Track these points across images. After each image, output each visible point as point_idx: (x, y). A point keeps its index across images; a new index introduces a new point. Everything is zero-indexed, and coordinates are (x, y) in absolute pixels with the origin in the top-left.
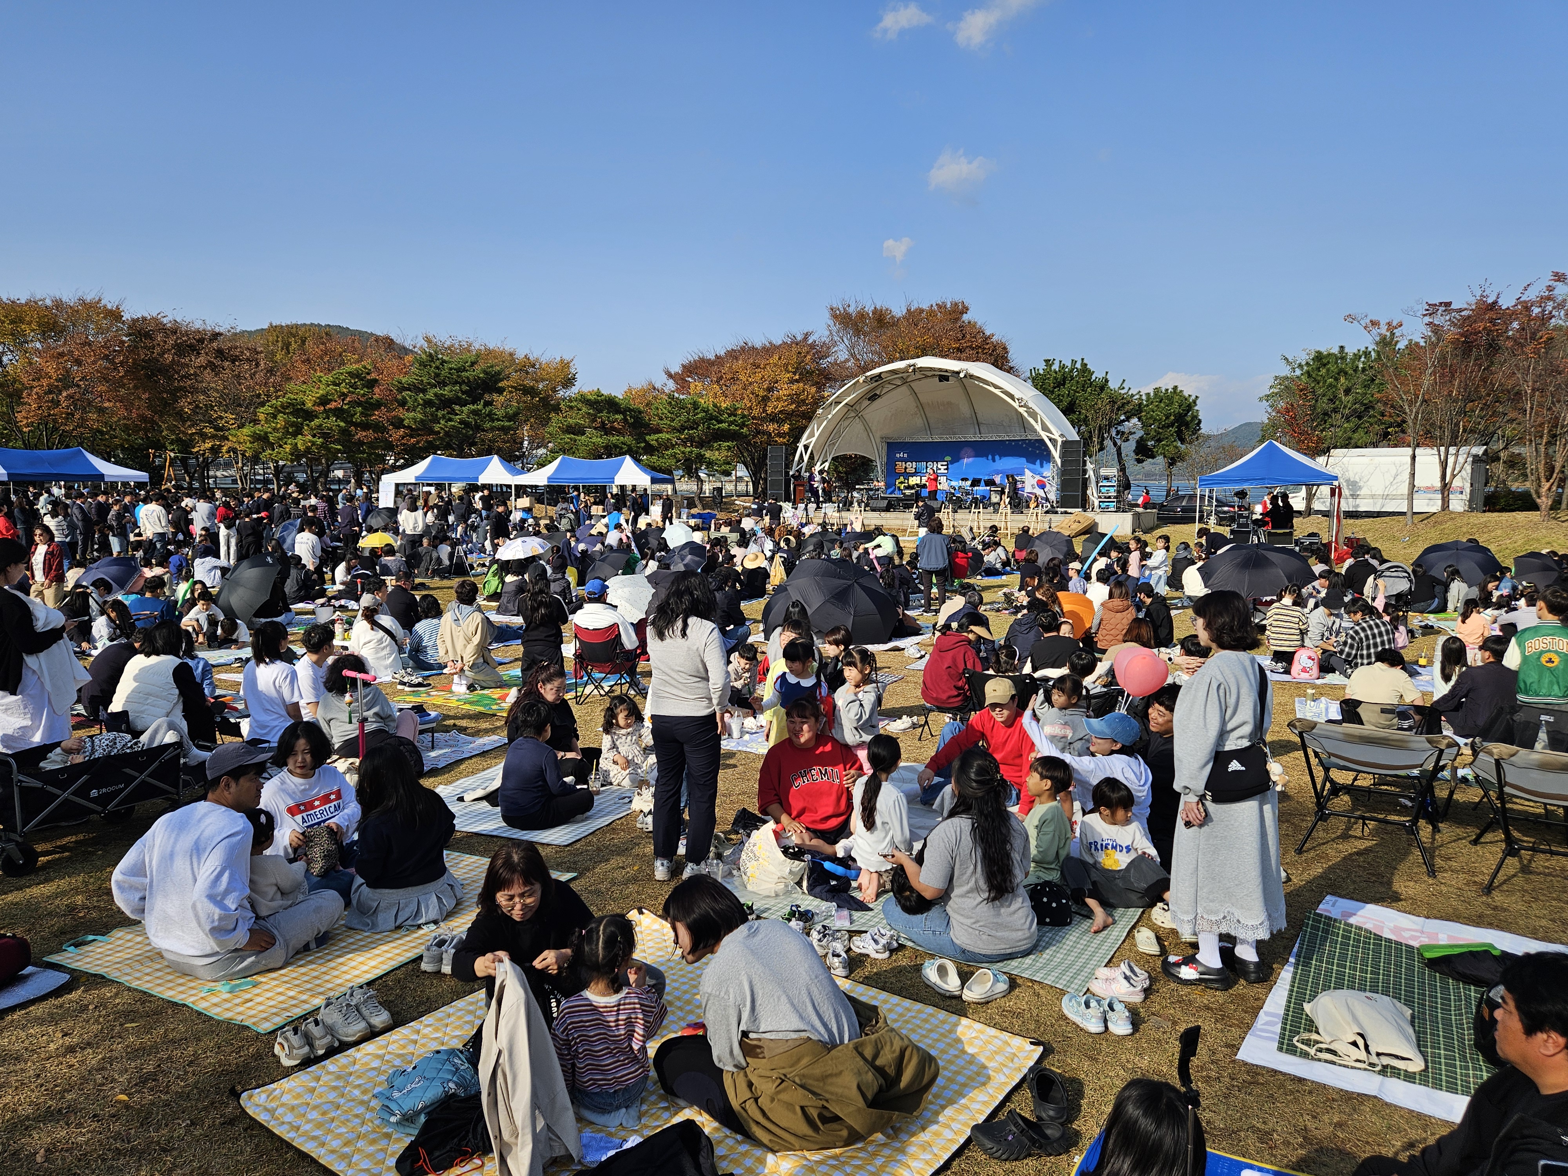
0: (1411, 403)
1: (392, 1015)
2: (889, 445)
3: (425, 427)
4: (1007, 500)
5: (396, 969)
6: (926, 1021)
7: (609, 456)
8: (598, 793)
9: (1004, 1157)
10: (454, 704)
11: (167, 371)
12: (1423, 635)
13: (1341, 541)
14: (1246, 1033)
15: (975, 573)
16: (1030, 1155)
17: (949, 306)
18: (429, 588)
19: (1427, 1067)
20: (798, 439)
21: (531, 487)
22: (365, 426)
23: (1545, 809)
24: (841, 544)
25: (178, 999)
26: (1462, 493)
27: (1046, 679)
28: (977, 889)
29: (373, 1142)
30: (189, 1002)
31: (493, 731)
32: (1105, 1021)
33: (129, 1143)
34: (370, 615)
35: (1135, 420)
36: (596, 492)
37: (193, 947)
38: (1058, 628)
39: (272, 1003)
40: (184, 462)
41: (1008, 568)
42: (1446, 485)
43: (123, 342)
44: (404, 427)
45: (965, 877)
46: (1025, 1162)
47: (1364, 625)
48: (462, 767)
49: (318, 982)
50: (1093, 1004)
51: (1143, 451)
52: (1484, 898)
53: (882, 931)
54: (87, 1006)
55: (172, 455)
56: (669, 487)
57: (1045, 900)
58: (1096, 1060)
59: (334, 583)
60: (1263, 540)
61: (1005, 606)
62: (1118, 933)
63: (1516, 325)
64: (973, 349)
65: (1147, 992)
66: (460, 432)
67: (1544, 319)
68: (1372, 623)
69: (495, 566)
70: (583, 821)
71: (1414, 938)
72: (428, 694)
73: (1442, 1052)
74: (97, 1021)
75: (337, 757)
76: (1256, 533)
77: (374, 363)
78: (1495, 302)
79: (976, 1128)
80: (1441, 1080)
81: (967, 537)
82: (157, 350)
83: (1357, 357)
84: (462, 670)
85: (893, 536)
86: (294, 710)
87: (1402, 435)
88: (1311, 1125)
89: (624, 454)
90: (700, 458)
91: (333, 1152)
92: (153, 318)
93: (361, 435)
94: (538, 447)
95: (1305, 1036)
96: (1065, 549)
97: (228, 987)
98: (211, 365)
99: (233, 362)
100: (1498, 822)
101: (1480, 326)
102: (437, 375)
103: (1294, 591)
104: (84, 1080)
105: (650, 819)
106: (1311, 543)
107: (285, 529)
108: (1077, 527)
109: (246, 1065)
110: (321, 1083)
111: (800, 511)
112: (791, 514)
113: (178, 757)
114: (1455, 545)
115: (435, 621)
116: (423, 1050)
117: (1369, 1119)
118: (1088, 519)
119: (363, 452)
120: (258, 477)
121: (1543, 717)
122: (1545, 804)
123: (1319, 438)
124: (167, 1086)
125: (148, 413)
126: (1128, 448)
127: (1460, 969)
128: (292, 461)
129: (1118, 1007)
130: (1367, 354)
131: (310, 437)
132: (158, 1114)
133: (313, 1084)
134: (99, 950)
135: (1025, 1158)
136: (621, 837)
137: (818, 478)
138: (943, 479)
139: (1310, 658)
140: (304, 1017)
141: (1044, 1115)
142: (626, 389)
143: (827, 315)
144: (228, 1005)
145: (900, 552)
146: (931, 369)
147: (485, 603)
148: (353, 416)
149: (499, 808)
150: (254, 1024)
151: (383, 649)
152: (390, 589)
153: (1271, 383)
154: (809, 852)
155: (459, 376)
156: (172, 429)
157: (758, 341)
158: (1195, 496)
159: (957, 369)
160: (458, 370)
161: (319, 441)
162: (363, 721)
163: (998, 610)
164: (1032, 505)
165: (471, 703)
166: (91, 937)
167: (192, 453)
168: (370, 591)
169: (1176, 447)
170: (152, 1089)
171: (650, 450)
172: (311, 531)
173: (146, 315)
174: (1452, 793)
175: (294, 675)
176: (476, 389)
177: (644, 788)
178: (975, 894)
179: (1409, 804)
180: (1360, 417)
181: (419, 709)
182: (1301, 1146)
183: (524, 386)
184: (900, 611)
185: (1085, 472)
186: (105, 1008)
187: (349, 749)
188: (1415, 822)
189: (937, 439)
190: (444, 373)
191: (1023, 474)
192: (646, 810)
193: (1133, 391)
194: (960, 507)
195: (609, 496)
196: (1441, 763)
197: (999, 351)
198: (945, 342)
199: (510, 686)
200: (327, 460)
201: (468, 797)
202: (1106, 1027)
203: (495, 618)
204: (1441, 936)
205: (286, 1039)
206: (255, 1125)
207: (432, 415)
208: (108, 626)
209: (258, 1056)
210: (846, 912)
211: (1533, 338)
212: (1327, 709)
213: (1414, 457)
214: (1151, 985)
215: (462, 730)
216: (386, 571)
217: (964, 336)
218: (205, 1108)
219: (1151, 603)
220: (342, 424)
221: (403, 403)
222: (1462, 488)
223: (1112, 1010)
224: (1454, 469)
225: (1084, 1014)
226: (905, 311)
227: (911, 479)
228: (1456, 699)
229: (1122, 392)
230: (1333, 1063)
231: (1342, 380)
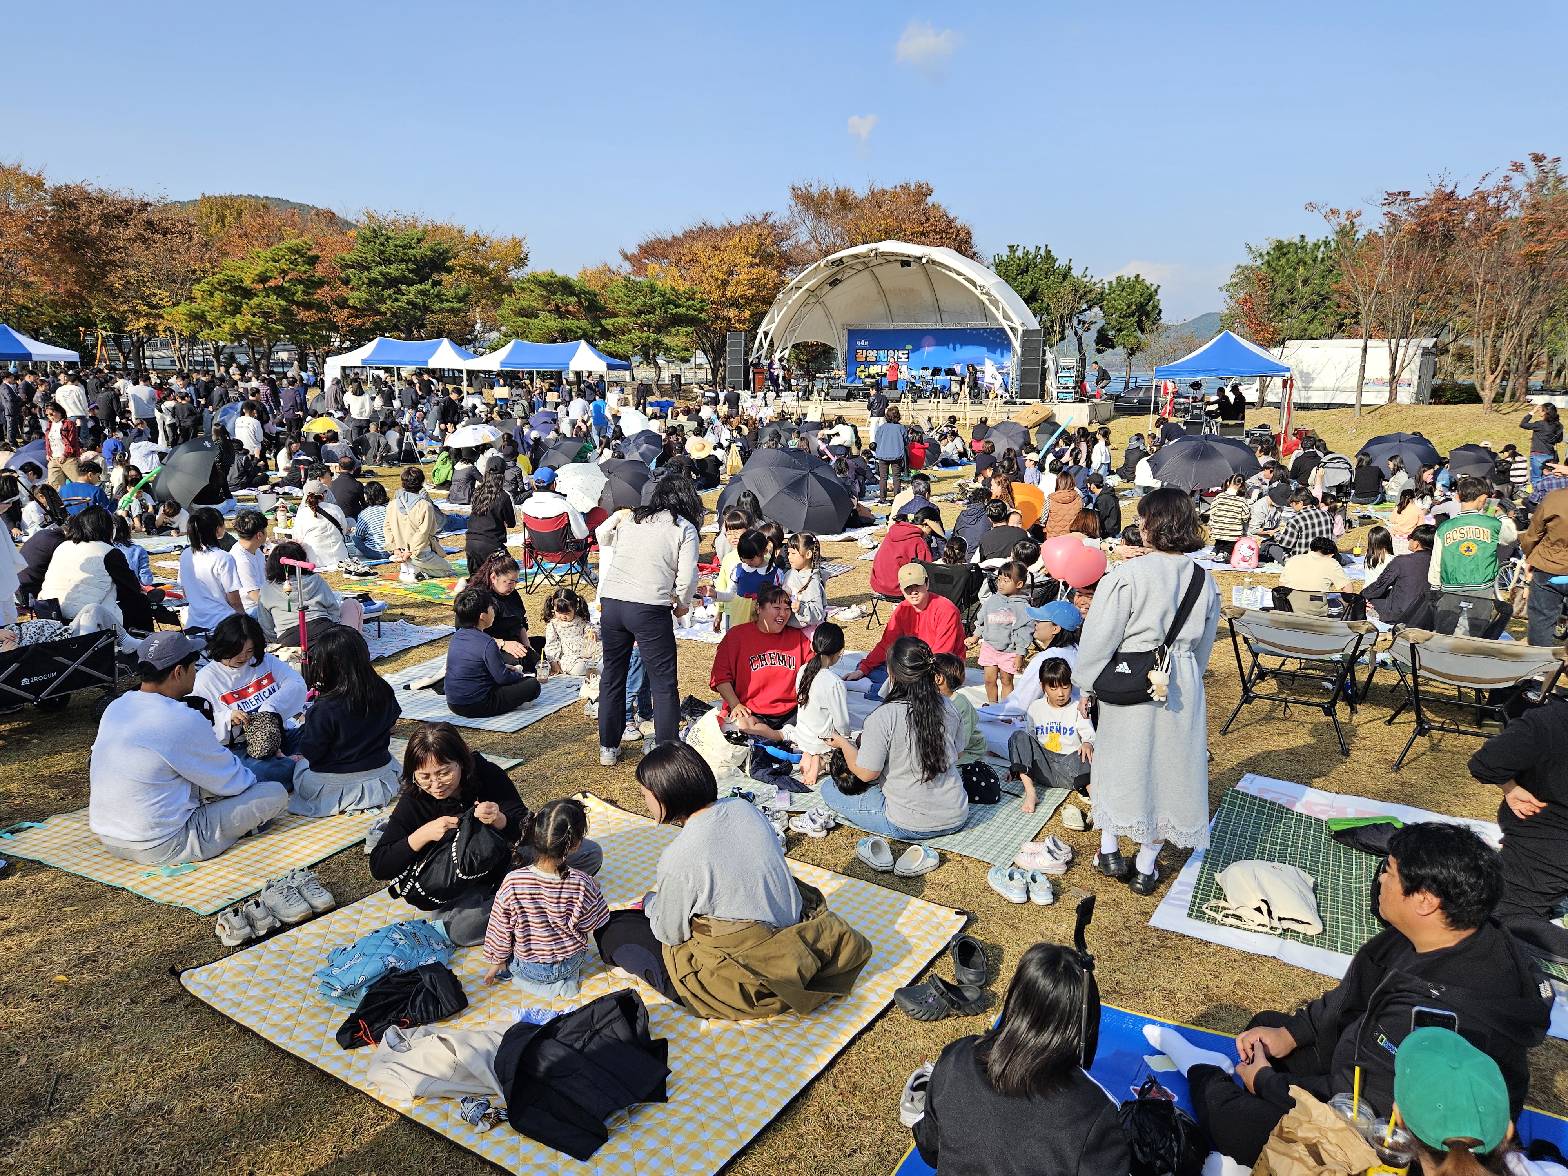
0: (1366, 294)
1: (335, 897)
2: (850, 332)
3: (370, 308)
4: (967, 390)
5: (339, 852)
6: (858, 894)
7: (565, 340)
8: (546, 681)
9: (924, 1018)
10: (402, 593)
11: (95, 243)
12: (1361, 525)
13: (1291, 432)
14: (1159, 901)
15: (932, 462)
16: (949, 1016)
17: (913, 187)
18: (377, 476)
19: (1324, 930)
20: (758, 324)
21: (484, 372)
22: (308, 306)
23: (1459, 691)
24: (799, 433)
25: (117, 883)
26: (1410, 385)
27: (992, 569)
28: (912, 771)
29: (314, 1016)
30: (128, 886)
31: (442, 620)
32: (1028, 891)
33: (68, 1020)
34: (314, 501)
35: (1096, 309)
36: (551, 378)
37: (134, 833)
38: (1007, 518)
39: (213, 886)
40: (117, 341)
41: (965, 459)
42: (1394, 377)
43: (45, 212)
44: (349, 307)
45: (900, 760)
46: (944, 1022)
47: (1305, 514)
48: (409, 656)
49: (260, 866)
50: (1017, 876)
51: (1104, 341)
52: (1393, 775)
53: (820, 812)
54: (24, 891)
55: (104, 333)
56: (627, 373)
57: (975, 779)
58: (1017, 928)
59: (277, 469)
60: (1215, 431)
61: (960, 496)
62: (1046, 809)
63: (1471, 216)
64: (937, 233)
65: (1069, 864)
66: (408, 314)
67: (1499, 210)
68: (1312, 513)
69: (445, 454)
70: (530, 708)
71: (1323, 812)
72: (375, 583)
73: (1340, 917)
74: (35, 906)
75: (279, 645)
76: (1208, 424)
77: (316, 238)
78: (1453, 192)
79: (899, 991)
80: (1337, 942)
81: (925, 427)
82: (83, 220)
83: (1317, 246)
84: (409, 558)
85: (853, 426)
86: (234, 599)
87: (1356, 326)
88: (1213, 984)
89: (580, 338)
90: (658, 343)
91: (274, 1025)
92: (77, 186)
93: (303, 315)
94: (491, 330)
95: (1214, 903)
96: (1021, 441)
97: (168, 872)
98: (141, 237)
99: (165, 234)
100: (1411, 704)
101: (1436, 216)
102: (382, 252)
103: (1239, 481)
104: (22, 962)
105: (596, 706)
106: (1261, 435)
107: (225, 413)
108: (1035, 418)
109: (187, 946)
110: (262, 961)
111: (759, 401)
112: (748, 403)
113: (112, 645)
114: (1398, 437)
115: (381, 508)
116: (366, 929)
117: (1267, 978)
118: (1047, 409)
119: (307, 333)
120: (196, 358)
121: (1462, 604)
122: (1459, 687)
123: (1275, 329)
124: (107, 967)
125: (76, 289)
126: (1089, 338)
127: (1364, 840)
128: (232, 342)
129: (1040, 878)
130: (1326, 243)
131: (250, 317)
132: (97, 993)
133: (254, 963)
134: (36, 837)
135: (944, 1018)
136: (567, 725)
137: (777, 365)
138: (903, 368)
139: (1250, 547)
140: (245, 900)
141: (964, 979)
142: (580, 270)
143: (788, 195)
144: (168, 889)
145: (858, 443)
146: (893, 254)
147: (435, 491)
148: (294, 294)
149: (445, 697)
150: (195, 906)
151: (328, 537)
152: (335, 477)
153: (1233, 273)
154: (752, 736)
155: (404, 254)
156: (103, 306)
157: (717, 222)
158: (1151, 387)
159: (919, 255)
160: (404, 247)
161: (259, 321)
162: (303, 610)
163: (953, 501)
164: (991, 396)
165: (418, 592)
166: (27, 824)
167: (125, 332)
168: (313, 478)
169: (1136, 337)
170: (91, 970)
171: (606, 334)
172: (251, 415)
173: (69, 183)
174: (1371, 676)
175: (232, 563)
176: (423, 267)
177: (592, 676)
178: (910, 776)
179: (1330, 686)
180: (1316, 308)
181: (365, 598)
182: (1202, 1003)
183: (474, 265)
184: (854, 501)
185: (1044, 362)
186: (43, 892)
187: (291, 638)
188: (1333, 703)
189: (898, 327)
190: (389, 250)
191: (983, 364)
192: (594, 698)
193: (1095, 279)
194: (920, 397)
195: (564, 382)
196: (1361, 648)
197: (963, 235)
198: (908, 225)
199: (459, 575)
200: (269, 341)
201: (414, 686)
202: (1029, 898)
203: (445, 507)
204: (1348, 810)
205: (227, 920)
206: (195, 1002)
207: (378, 295)
208: (38, 511)
209: (199, 937)
210: (786, 794)
211: (1487, 229)
212: (1262, 597)
213: (1365, 349)
214: (1073, 858)
215: (410, 619)
216: (332, 458)
217: (927, 220)
218: (146, 987)
219: (1100, 495)
220: (283, 303)
221: (346, 282)
222: (1411, 380)
223: (1034, 881)
224: (1403, 361)
225: (1008, 886)
226: (867, 191)
227: (871, 367)
228: (1384, 586)
229: (1085, 280)
230: (1238, 927)
231: (1301, 270)
